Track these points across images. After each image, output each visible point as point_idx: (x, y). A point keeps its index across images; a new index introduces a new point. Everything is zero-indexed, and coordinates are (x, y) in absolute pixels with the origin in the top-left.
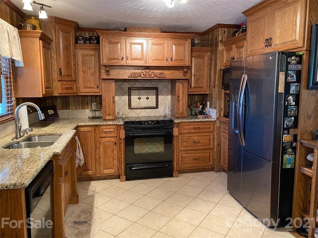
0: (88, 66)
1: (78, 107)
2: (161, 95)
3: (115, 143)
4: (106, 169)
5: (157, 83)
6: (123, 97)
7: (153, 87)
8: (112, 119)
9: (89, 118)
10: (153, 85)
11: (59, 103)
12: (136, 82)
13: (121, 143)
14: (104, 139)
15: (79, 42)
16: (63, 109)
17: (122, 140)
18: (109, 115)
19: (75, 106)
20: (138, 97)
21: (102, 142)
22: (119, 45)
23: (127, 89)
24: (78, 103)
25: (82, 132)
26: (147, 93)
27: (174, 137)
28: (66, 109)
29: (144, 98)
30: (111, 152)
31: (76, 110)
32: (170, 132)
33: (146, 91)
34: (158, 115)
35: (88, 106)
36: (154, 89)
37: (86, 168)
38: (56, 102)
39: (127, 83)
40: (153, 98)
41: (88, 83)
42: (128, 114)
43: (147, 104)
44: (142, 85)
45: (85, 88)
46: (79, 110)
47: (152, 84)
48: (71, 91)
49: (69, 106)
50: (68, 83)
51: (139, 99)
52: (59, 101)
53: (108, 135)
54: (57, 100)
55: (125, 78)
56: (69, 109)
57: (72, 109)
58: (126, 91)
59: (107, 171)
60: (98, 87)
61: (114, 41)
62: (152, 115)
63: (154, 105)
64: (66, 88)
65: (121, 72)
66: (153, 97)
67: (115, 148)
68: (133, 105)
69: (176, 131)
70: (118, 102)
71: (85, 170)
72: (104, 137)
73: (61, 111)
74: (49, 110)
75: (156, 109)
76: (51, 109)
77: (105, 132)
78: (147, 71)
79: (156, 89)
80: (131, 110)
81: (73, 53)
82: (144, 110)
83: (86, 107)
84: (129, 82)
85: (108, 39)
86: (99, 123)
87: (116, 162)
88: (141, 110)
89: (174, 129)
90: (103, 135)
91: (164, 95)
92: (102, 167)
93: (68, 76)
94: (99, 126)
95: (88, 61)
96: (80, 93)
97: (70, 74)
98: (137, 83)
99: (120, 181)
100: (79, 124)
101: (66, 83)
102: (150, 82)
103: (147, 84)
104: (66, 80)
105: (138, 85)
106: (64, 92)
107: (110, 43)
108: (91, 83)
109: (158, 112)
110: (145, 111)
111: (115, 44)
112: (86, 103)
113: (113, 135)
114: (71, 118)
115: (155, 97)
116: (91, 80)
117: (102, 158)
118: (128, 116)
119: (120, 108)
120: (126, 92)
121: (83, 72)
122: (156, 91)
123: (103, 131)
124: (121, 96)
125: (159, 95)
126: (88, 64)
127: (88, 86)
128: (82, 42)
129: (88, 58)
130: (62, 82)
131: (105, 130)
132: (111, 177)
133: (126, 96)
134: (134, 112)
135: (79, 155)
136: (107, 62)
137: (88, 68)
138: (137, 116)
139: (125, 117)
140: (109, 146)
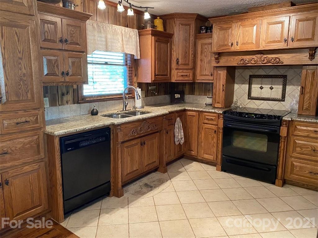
0: (206, 54)
1: (201, 93)
2: (290, 85)
3: (215, 131)
4: (206, 154)
5: (287, 69)
6: (243, 85)
7: (279, 75)
8: (220, 107)
9: (206, 104)
10: (282, 72)
11: (187, 89)
12: (259, 69)
13: (220, 132)
14: (205, 125)
15: (202, 32)
16: (190, 95)
17: (221, 130)
18: (218, 103)
19: (199, 92)
20: (260, 86)
21: (204, 128)
22: (230, 30)
23: (248, 77)
24: (202, 90)
25: (189, 115)
26: (272, 82)
27: (282, 138)
28: (192, 94)
29: (266, 87)
30: (211, 139)
31: (199, 96)
32: (276, 131)
33: (270, 79)
34: (283, 109)
35: (209, 93)
36: (282, 78)
37: (190, 148)
38: (185, 88)
39: (249, 70)
40: (278, 89)
41: (204, 71)
42: (246, 105)
43: (270, 94)
44: (266, 72)
45: (201, 75)
46: (201, 96)
47: (279, 71)
48: (186, 79)
49: (194, 92)
50: (185, 71)
51: (261, 88)
52: (187, 87)
53: (210, 122)
54: (186, 86)
55: (234, 65)
56: (194, 95)
57: (196, 95)
58: (247, 79)
59: (206, 156)
60: (211, 75)
61: (225, 26)
62: (276, 108)
63: (279, 96)
64: (182, 75)
65: (230, 59)
66: (278, 86)
67: (215, 136)
68: (253, 94)
69: (283, 131)
70: (238, 91)
71: (189, 150)
72: (206, 124)
73: (188, 96)
74: (176, 94)
75: (282, 102)
76: (178, 94)
77: (208, 119)
78: (259, 56)
79: (284, 77)
80: (250, 100)
81: (192, 44)
82: (265, 102)
83: (208, 94)
84: (251, 69)
85: (220, 26)
86: (202, 109)
87: (215, 150)
88: (262, 101)
89: (281, 127)
90: (206, 121)
91: (294, 85)
92: (202, 151)
93: (185, 64)
94: (202, 112)
95: (206, 50)
96: (197, 80)
97: (187, 63)
98: (261, 70)
99: (216, 169)
100: (186, 108)
101: (182, 71)
102: (277, 69)
103: (272, 71)
104: (182, 68)
105: (261, 72)
106: (180, 79)
107: (222, 29)
108: (207, 71)
109: (284, 106)
110: (267, 103)
111: (226, 30)
112: (208, 90)
113: (215, 123)
114: (195, 102)
115: (281, 87)
116: (207, 68)
117: (203, 143)
118: (246, 106)
119: (239, 97)
120: (246, 81)
121: (201, 60)
122: (284, 80)
123: (206, 117)
124: (241, 85)
125: (288, 85)
126: (205, 53)
127: (204, 74)
128: (204, 31)
129: (206, 46)
130: (178, 71)
131: (207, 117)
132: (211, 163)
133: (246, 84)
134: (254, 103)
135: (177, 134)
136: (217, 49)
137: (205, 56)
138: (256, 107)
139: (242, 107)
140: (210, 133)
